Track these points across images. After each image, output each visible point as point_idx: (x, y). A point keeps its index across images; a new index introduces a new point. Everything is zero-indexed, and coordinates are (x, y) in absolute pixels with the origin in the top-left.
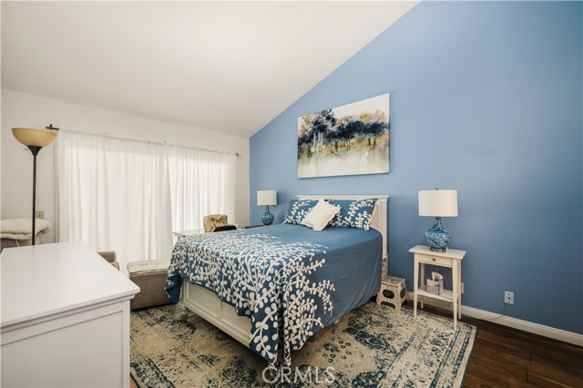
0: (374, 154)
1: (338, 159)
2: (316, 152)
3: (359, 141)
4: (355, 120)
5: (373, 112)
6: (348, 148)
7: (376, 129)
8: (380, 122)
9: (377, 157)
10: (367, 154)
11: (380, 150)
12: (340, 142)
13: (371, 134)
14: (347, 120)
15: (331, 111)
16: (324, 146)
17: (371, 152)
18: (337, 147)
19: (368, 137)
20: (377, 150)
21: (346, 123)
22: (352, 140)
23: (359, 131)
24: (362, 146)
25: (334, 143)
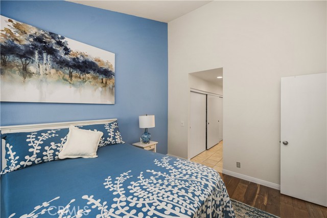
0: (106, 90)
1: (73, 89)
2: (39, 74)
3: (94, 78)
4: (90, 60)
5: (105, 61)
6: (84, 81)
7: (107, 73)
8: (110, 69)
9: (108, 93)
10: (100, 89)
11: (110, 88)
12: (74, 73)
13: (104, 76)
14: (83, 56)
15: (63, 38)
16: (53, 71)
17: (104, 89)
18: (71, 76)
19: (101, 77)
20: (107, 88)
21: (82, 59)
22: (88, 75)
23: (94, 70)
24: (97, 82)
25: (68, 72)
